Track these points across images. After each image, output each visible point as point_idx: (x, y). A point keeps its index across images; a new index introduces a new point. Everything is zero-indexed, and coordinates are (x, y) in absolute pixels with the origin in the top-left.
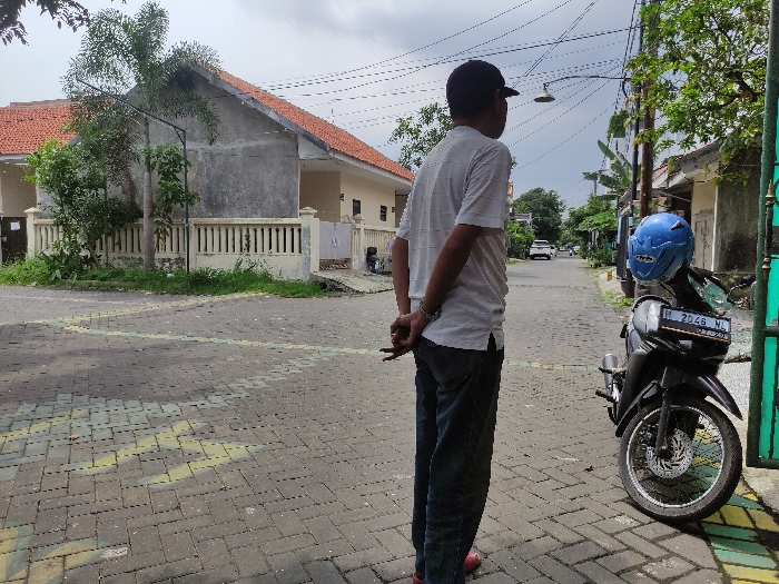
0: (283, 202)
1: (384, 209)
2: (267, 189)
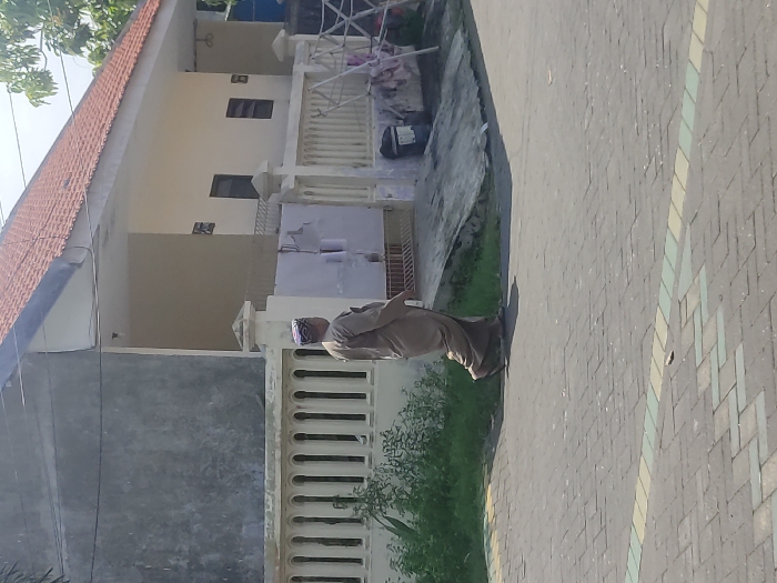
0: (217, 398)
1: (238, 108)
2: (182, 444)
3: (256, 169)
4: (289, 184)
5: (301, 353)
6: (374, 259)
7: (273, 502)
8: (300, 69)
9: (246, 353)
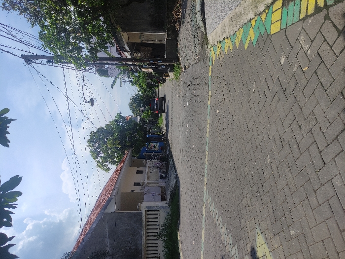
1: (138, 172)
2: (129, 227)
3: (141, 181)
4: (146, 183)
5: (148, 211)
6: (159, 195)
7: (143, 237)
8: (147, 166)
9: (139, 212)
